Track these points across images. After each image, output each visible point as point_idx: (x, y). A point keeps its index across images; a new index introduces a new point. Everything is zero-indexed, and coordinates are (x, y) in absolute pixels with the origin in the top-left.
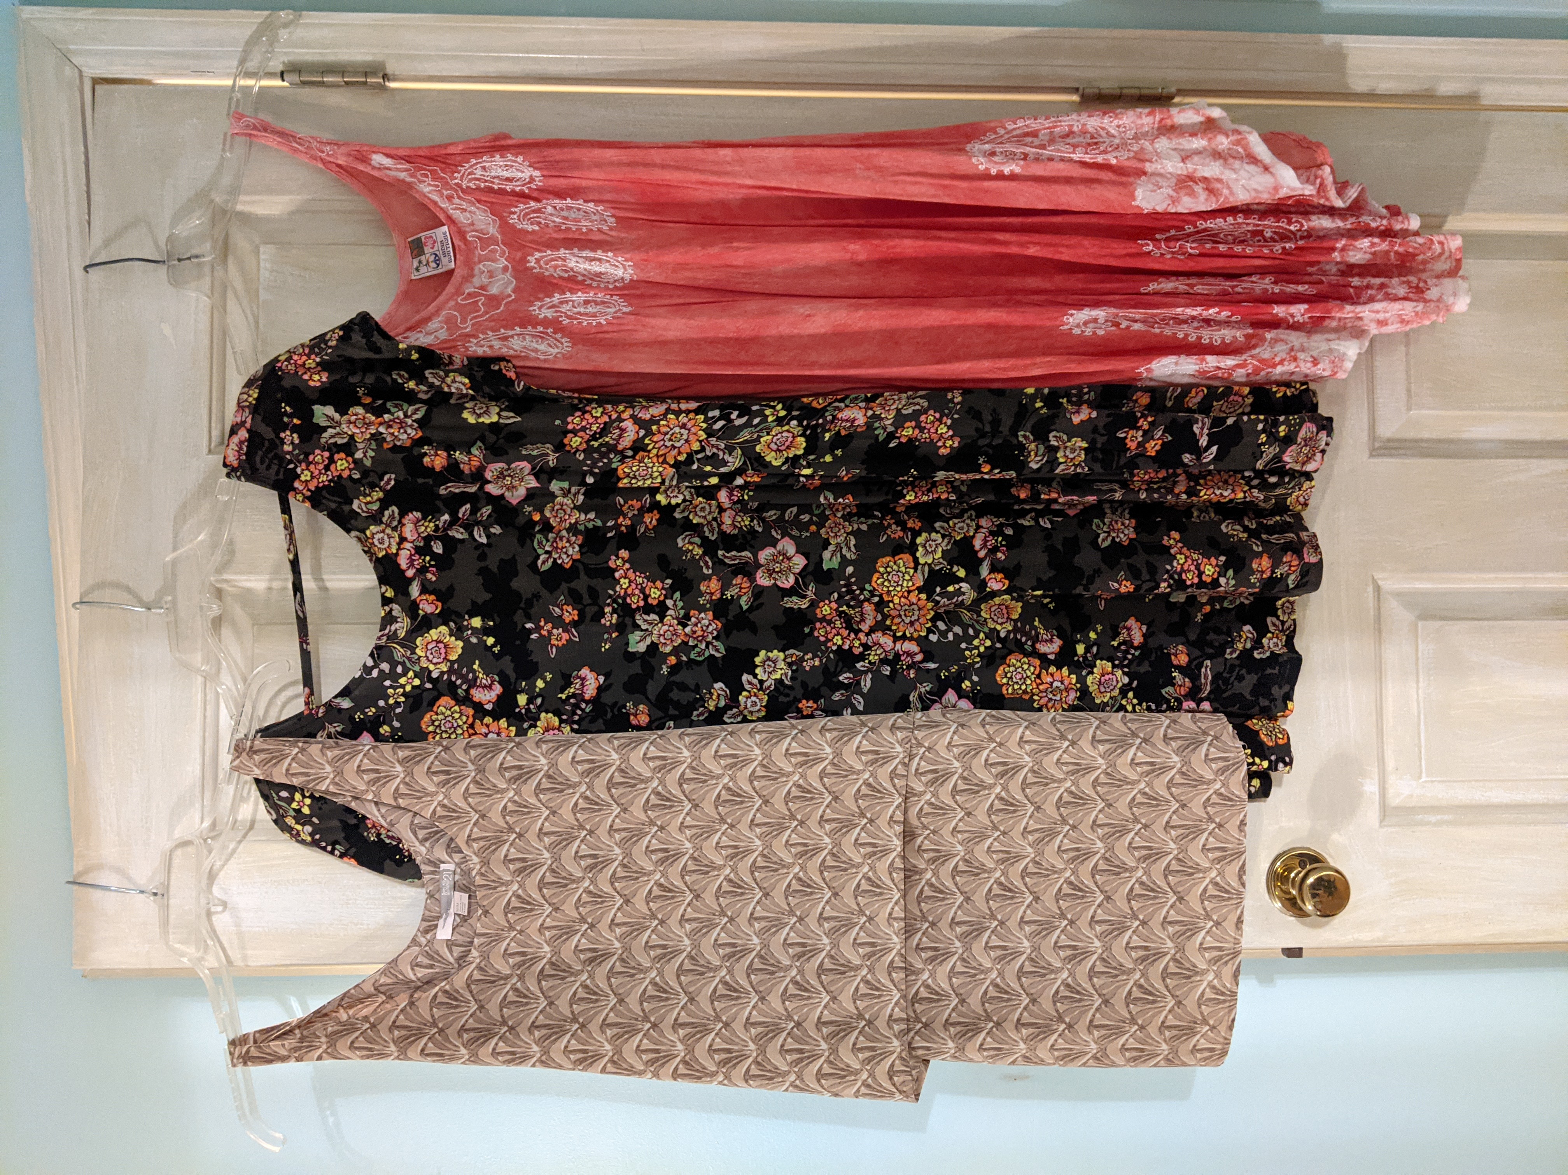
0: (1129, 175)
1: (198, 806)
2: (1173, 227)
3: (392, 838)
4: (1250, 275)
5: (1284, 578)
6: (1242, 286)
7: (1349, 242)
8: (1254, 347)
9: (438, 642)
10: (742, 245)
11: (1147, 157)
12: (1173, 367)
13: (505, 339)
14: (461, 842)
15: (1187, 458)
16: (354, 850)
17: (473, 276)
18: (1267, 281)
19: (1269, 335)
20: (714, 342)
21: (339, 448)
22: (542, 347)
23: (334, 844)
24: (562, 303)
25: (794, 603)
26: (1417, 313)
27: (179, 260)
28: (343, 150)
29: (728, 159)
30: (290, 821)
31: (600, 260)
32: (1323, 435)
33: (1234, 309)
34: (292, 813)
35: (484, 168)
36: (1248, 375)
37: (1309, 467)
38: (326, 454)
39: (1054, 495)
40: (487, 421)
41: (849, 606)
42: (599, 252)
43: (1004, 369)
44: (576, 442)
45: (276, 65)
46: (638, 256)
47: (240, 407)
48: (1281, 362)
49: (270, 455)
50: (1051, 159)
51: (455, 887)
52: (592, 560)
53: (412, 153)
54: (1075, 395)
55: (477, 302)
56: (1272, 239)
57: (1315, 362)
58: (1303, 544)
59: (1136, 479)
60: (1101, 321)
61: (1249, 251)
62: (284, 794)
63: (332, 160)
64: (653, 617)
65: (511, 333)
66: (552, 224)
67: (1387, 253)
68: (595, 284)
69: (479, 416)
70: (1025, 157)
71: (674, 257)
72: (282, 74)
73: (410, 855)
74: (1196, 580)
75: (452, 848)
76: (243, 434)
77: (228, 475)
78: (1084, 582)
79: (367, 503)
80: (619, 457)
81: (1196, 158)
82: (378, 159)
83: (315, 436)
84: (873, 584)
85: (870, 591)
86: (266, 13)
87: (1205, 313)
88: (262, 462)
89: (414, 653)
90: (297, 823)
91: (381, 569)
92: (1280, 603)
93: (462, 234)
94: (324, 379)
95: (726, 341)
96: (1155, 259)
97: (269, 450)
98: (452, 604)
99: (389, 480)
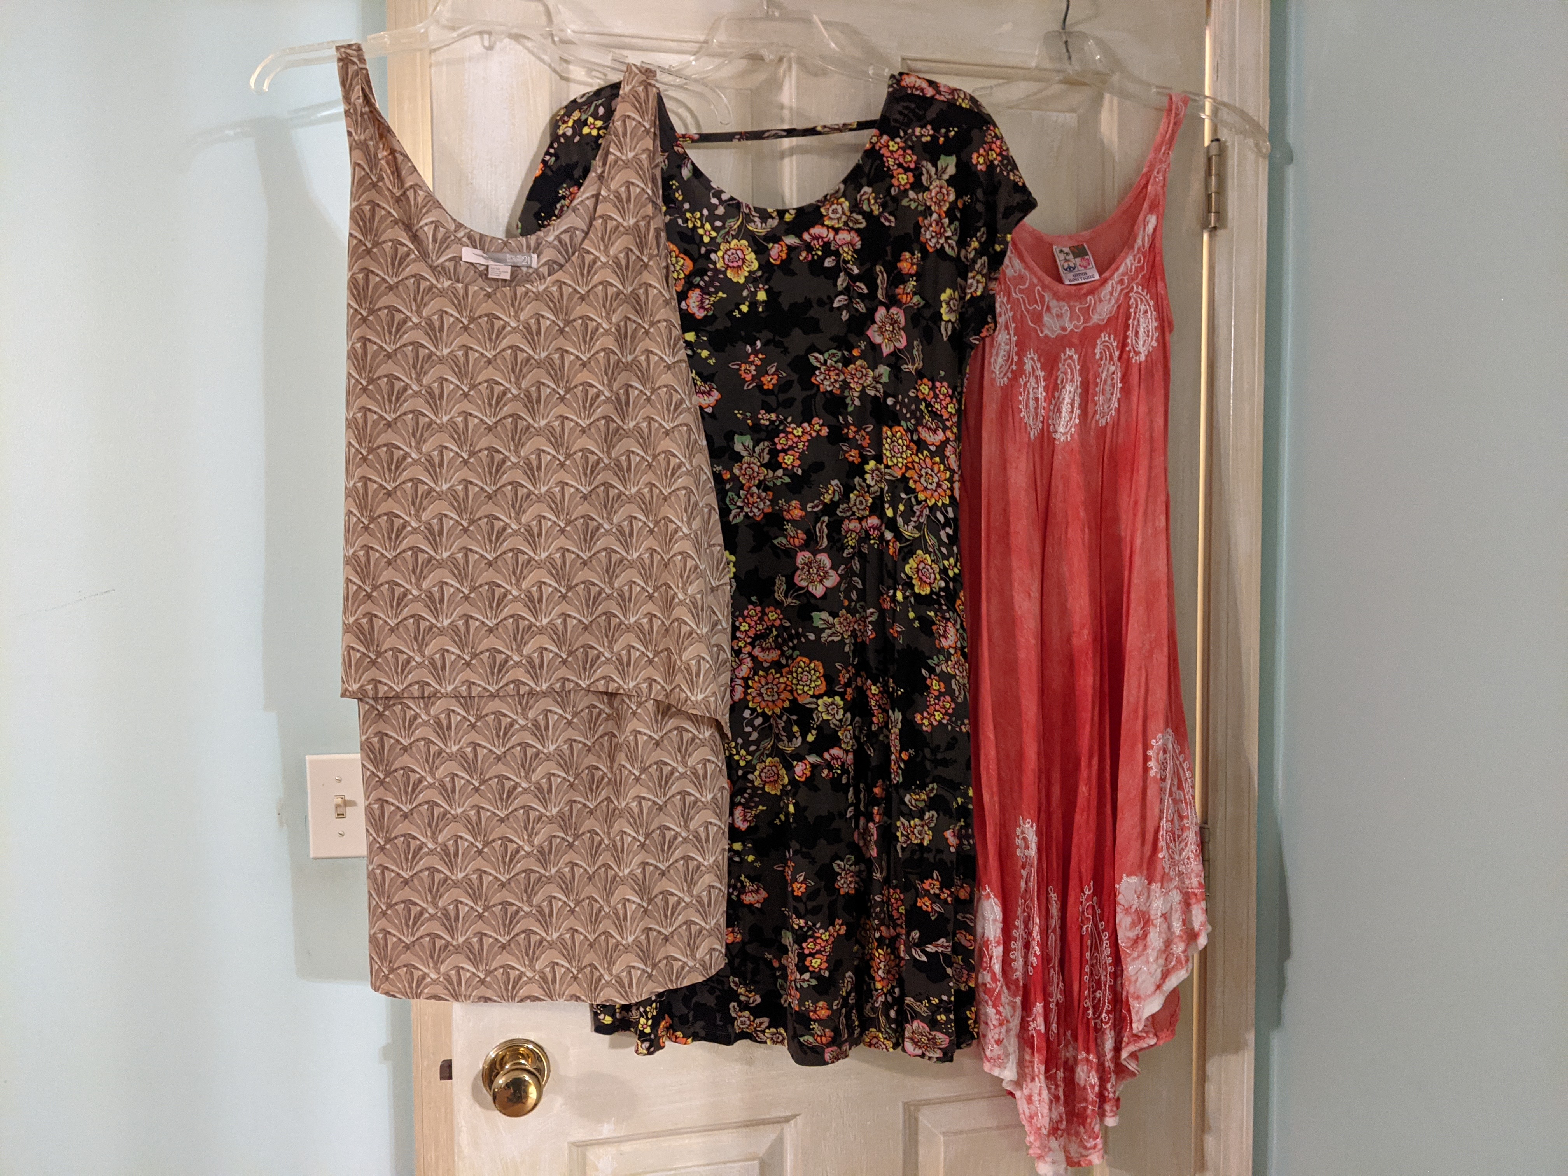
0: (1148, 869)
1: (585, 29)
2: (1103, 910)
3: (562, 210)
4: (1063, 981)
5: (809, 1031)
6: (1054, 975)
7: (1095, 1066)
8: (1008, 988)
9: (744, 260)
10: (1087, 536)
11: (1165, 885)
12: (992, 917)
13: (1007, 328)
14: (559, 275)
15: (916, 934)
16: (550, 173)
17: (1058, 299)
18: (1059, 996)
19: (1018, 1000)
20: (1005, 512)
21: (918, 176)
22: (1000, 360)
23: (555, 155)
24: (1036, 377)
25: (780, 586)
26: (1040, 1129)
27: (1066, 42)
28: (1160, 192)
29: (1157, 524)
30: (576, 115)
31: (1072, 412)
32: (939, 1054)
33: (1040, 969)
34: (583, 118)
35: (1146, 312)
36: (985, 985)
37: (908, 1045)
38: (912, 166)
39: (877, 819)
40: (943, 311)
41: (777, 637)
42: (1079, 412)
43: (988, 768)
44: (925, 389)
45: (1224, 135)
46: (1076, 446)
47: (953, 91)
48: (998, 1013)
49: (911, 115)
50: (1162, 801)
51: (515, 268)
52: (819, 401)
53: (1157, 250)
54: (967, 832)
55: (1036, 303)
56: (1094, 998)
57: (999, 1042)
58: (840, 1046)
59: (891, 891)
60: (1027, 853)
61: (1086, 978)
62: (601, 111)
63: (1151, 181)
64: (767, 458)
65: (1012, 332)
66: (1100, 370)
67: (1086, 1100)
68: (1052, 407)
69: (948, 304)
70: (1163, 780)
71: (1076, 477)
72: (1218, 140)
73: (544, 226)
74: (807, 952)
75: (554, 266)
76: (930, 92)
77: (893, 76)
78: (804, 850)
79: (868, 199)
80: (912, 427)
81: (1165, 926)
82: (1152, 220)
83: (928, 157)
84: (799, 658)
85: (791, 656)
86: (1267, 129)
87: (1035, 943)
88: (906, 108)
89: (734, 237)
90: (575, 122)
91: (810, 209)
92: (782, 1031)
93: (1092, 292)
94: (979, 167)
95: (1007, 523)
96: (1078, 898)
97: (915, 114)
98: (778, 274)
99: (890, 221)
